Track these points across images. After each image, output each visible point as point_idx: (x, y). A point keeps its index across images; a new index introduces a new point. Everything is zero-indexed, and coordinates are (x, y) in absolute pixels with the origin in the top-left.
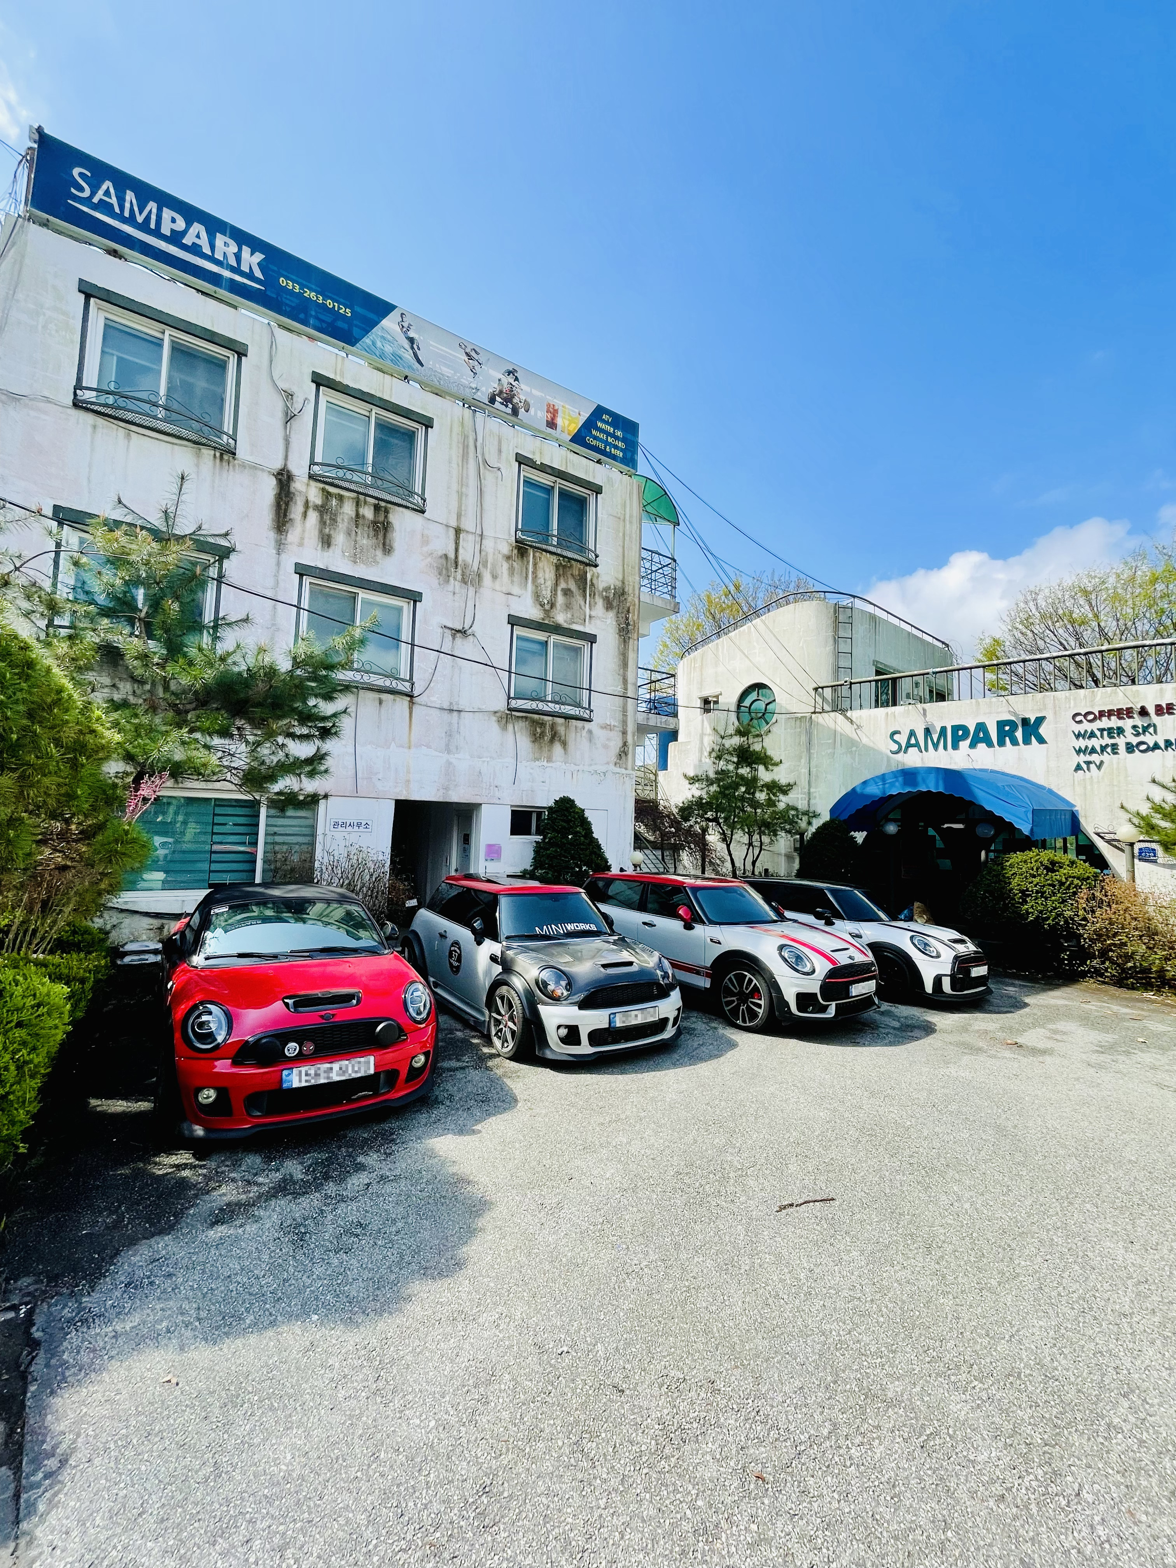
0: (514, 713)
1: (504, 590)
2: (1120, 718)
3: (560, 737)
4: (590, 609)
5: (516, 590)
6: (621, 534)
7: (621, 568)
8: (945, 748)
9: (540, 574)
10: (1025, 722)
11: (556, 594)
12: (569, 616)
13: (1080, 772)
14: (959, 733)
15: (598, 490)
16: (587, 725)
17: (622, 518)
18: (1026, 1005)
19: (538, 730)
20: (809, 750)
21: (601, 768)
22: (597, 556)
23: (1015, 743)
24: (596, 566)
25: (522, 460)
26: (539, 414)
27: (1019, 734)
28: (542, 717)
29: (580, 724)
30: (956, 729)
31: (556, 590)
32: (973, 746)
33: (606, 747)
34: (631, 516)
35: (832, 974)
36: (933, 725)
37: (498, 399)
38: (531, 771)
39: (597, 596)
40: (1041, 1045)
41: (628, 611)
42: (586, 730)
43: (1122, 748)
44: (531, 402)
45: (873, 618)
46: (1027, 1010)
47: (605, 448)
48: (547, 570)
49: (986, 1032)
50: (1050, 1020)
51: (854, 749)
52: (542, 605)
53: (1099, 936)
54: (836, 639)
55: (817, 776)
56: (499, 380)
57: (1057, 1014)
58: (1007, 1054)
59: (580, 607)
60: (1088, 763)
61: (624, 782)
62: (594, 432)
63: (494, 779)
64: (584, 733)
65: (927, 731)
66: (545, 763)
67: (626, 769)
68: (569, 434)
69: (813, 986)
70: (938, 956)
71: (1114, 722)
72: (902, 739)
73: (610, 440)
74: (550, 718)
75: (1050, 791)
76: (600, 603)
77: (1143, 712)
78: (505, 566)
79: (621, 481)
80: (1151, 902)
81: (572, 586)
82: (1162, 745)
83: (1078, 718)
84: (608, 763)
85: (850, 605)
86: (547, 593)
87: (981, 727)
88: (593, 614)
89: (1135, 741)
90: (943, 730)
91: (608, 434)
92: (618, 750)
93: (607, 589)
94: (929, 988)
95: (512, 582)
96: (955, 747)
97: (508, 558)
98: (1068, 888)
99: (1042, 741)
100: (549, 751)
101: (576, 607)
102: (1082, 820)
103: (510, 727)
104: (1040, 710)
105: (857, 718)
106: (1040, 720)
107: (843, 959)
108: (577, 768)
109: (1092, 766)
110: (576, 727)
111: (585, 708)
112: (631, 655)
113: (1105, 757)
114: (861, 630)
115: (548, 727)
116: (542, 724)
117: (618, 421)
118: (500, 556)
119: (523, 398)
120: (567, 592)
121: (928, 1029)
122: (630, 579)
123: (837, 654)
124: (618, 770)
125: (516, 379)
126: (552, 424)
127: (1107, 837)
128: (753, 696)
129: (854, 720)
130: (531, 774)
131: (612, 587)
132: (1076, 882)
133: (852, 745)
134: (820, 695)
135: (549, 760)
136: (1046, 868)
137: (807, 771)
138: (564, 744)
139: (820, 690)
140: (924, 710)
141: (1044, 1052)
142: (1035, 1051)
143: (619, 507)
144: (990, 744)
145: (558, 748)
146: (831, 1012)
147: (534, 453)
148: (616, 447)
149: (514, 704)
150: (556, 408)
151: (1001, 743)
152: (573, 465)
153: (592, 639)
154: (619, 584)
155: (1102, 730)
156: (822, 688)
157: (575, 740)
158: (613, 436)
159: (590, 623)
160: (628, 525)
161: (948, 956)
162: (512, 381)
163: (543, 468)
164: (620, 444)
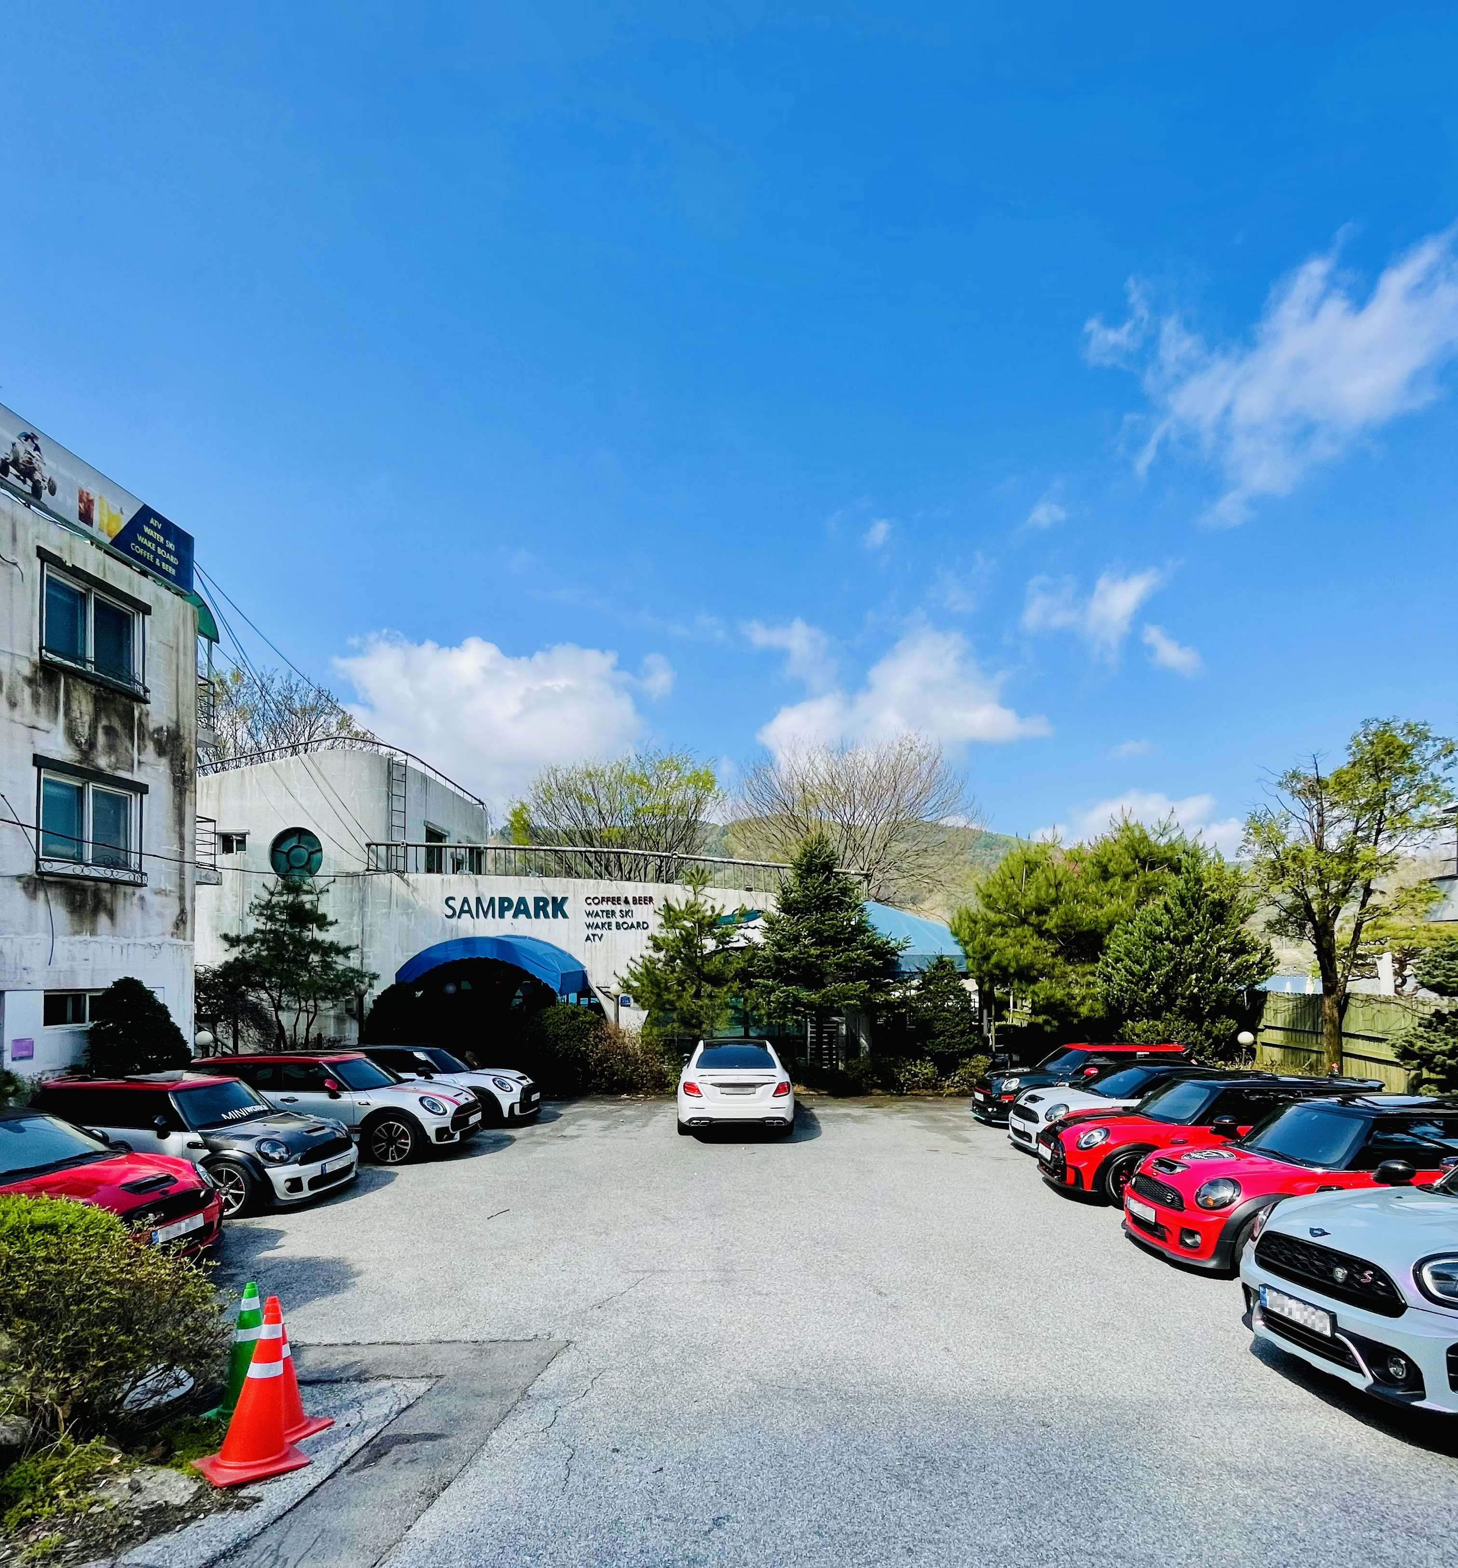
0: (45, 878)
1: (27, 721)
2: (614, 904)
3: (106, 905)
4: (139, 754)
5: (43, 723)
6: (174, 667)
7: (174, 707)
8: (494, 916)
9: (75, 706)
10: (554, 899)
11: (96, 733)
12: (113, 759)
13: (589, 942)
14: (505, 904)
15: (146, 610)
16: (139, 891)
17: (175, 646)
18: (561, 1115)
19: (78, 897)
20: (362, 908)
21: (155, 941)
22: (146, 691)
23: (546, 916)
24: (146, 702)
25: (43, 555)
26: (69, 501)
27: (550, 909)
28: (81, 881)
29: (130, 890)
30: (502, 900)
31: (96, 727)
32: (515, 916)
33: (160, 915)
34: (185, 647)
35: (457, 1112)
36: (483, 894)
37: (11, 469)
38: (71, 947)
39: (146, 738)
40: (575, 1134)
41: (184, 758)
42: (137, 896)
43: (614, 926)
44: (58, 484)
45: (425, 778)
46: (562, 1118)
47: (155, 560)
48: (84, 702)
49: (544, 1134)
50: (577, 1120)
51: (410, 911)
52: (78, 744)
53: (600, 1061)
54: (390, 796)
55: (371, 936)
56: (14, 445)
57: (577, 1117)
58: (560, 1141)
59: (127, 750)
60: (594, 935)
61: (182, 955)
62: (140, 538)
63: (20, 961)
64: (135, 899)
65: (478, 900)
66: (88, 937)
67: (184, 939)
68: (109, 535)
69: (446, 1122)
70: (512, 1090)
71: (609, 907)
72: (457, 906)
73: (160, 551)
74: (92, 883)
75: (570, 956)
76: (150, 746)
77: (626, 902)
78: (27, 692)
79: (172, 603)
80: (627, 1035)
81: (117, 725)
82: (635, 925)
83: (589, 901)
84: (163, 934)
85: (404, 762)
86: (84, 731)
87: (522, 900)
88: (142, 759)
89: (621, 921)
90: (492, 900)
91: (158, 544)
92: (175, 919)
93: (159, 730)
94: (506, 1114)
95: (37, 712)
96: (502, 916)
97: (30, 681)
98: (583, 1031)
99: (565, 916)
100: (91, 922)
101: (122, 750)
102: (589, 978)
103: (41, 895)
104: (564, 892)
105: (413, 881)
106: (564, 899)
107: (462, 1100)
108: (127, 941)
109: (596, 938)
110: (125, 893)
111: (136, 872)
112: (188, 809)
113: (605, 932)
114: (413, 788)
115: (89, 894)
116: (83, 890)
117: (169, 529)
118: (21, 678)
119: (47, 476)
120: (109, 731)
121: (511, 1140)
122: (186, 721)
123: (391, 812)
124: (175, 941)
125: (37, 448)
126: (86, 516)
127: (604, 990)
128: (293, 842)
129: (411, 882)
130: (70, 951)
131: (165, 728)
132: (588, 1026)
133: (407, 906)
134: (373, 852)
135: (93, 933)
136: (570, 1017)
137: (360, 930)
138: (111, 915)
139: (374, 847)
140: (476, 880)
141: (577, 1137)
142: (572, 1137)
143: (171, 634)
144: (528, 916)
145: (103, 920)
146: (457, 1136)
147: (61, 550)
148: (168, 562)
149: (46, 867)
150: (91, 498)
151: (537, 916)
152: (114, 573)
153: (142, 789)
154: (172, 726)
155: (602, 911)
156: (377, 845)
157: (124, 909)
158: (163, 546)
159: (139, 770)
160: (182, 657)
161: (517, 1089)
162: (31, 450)
163: (76, 572)
164: (172, 559)
